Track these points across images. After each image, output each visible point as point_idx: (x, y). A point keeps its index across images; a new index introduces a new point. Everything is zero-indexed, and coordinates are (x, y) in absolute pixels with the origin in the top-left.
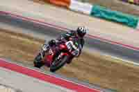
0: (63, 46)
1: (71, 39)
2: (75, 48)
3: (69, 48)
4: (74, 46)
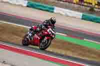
0: (46, 33)
2: (54, 33)
3: (50, 33)
4: (53, 32)
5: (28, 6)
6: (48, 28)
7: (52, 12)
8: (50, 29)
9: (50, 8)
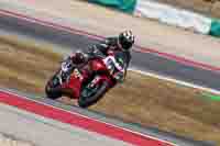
0: (99, 65)
2: (119, 68)
4: (117, 65)
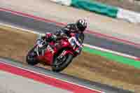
1: (72, 34)
5: (72, 5)
6: (70, 36)
7: (114, 17)
8: (74, 38)
9: (111, 11)
